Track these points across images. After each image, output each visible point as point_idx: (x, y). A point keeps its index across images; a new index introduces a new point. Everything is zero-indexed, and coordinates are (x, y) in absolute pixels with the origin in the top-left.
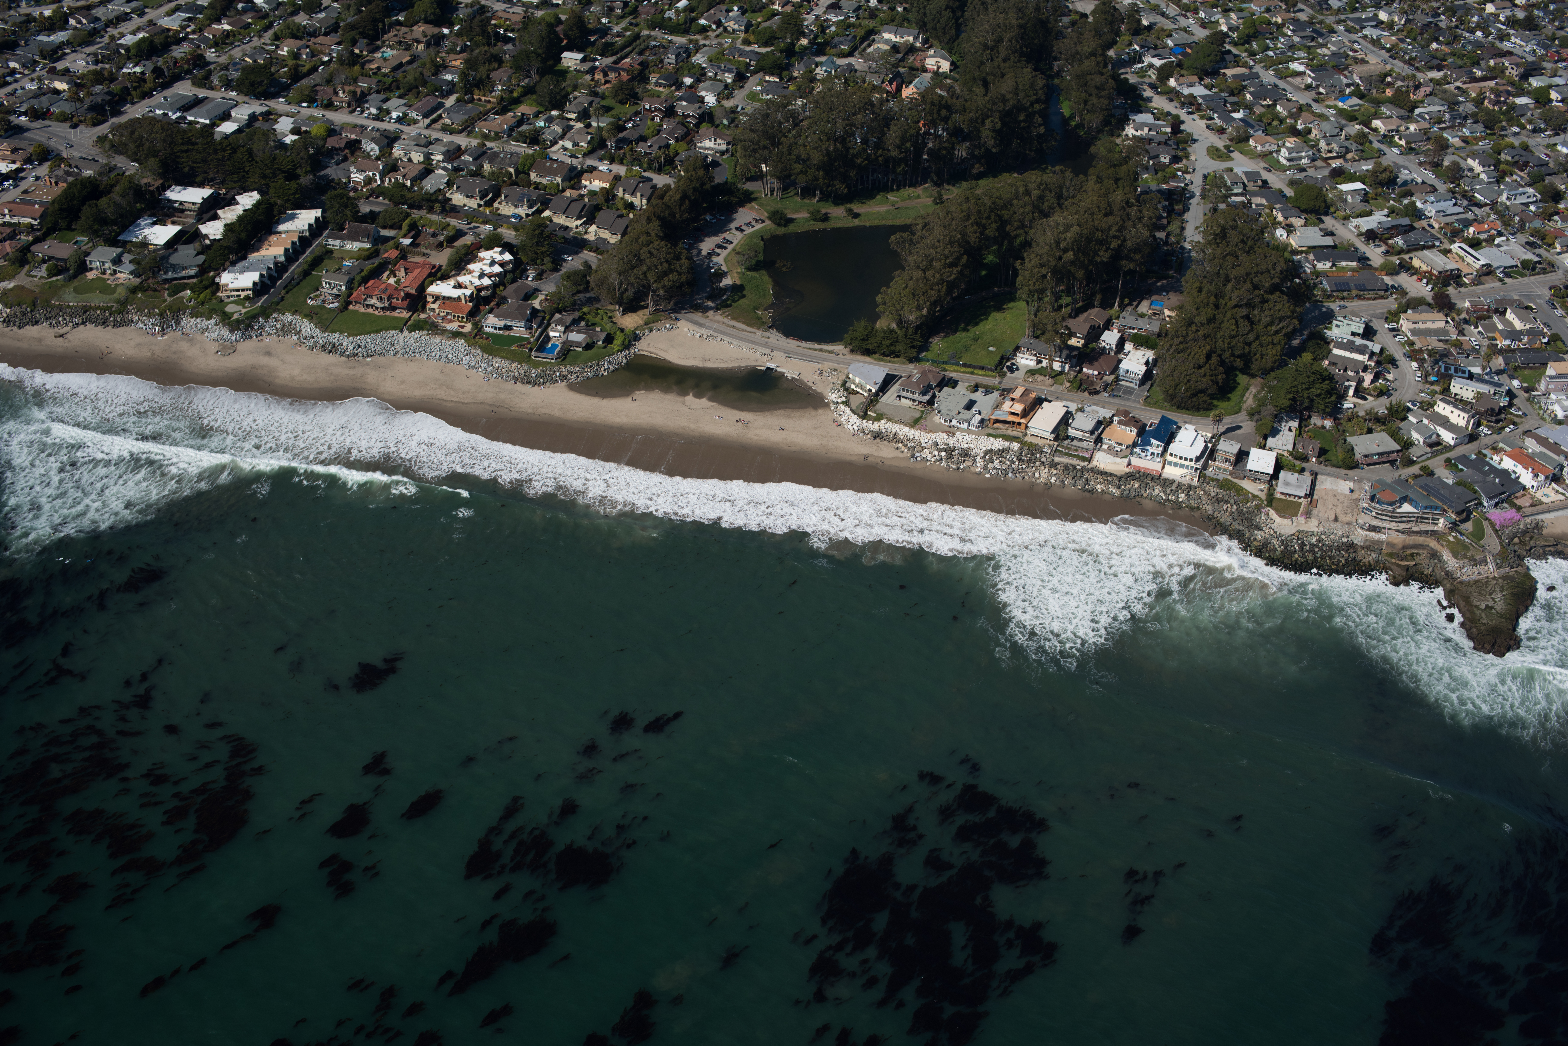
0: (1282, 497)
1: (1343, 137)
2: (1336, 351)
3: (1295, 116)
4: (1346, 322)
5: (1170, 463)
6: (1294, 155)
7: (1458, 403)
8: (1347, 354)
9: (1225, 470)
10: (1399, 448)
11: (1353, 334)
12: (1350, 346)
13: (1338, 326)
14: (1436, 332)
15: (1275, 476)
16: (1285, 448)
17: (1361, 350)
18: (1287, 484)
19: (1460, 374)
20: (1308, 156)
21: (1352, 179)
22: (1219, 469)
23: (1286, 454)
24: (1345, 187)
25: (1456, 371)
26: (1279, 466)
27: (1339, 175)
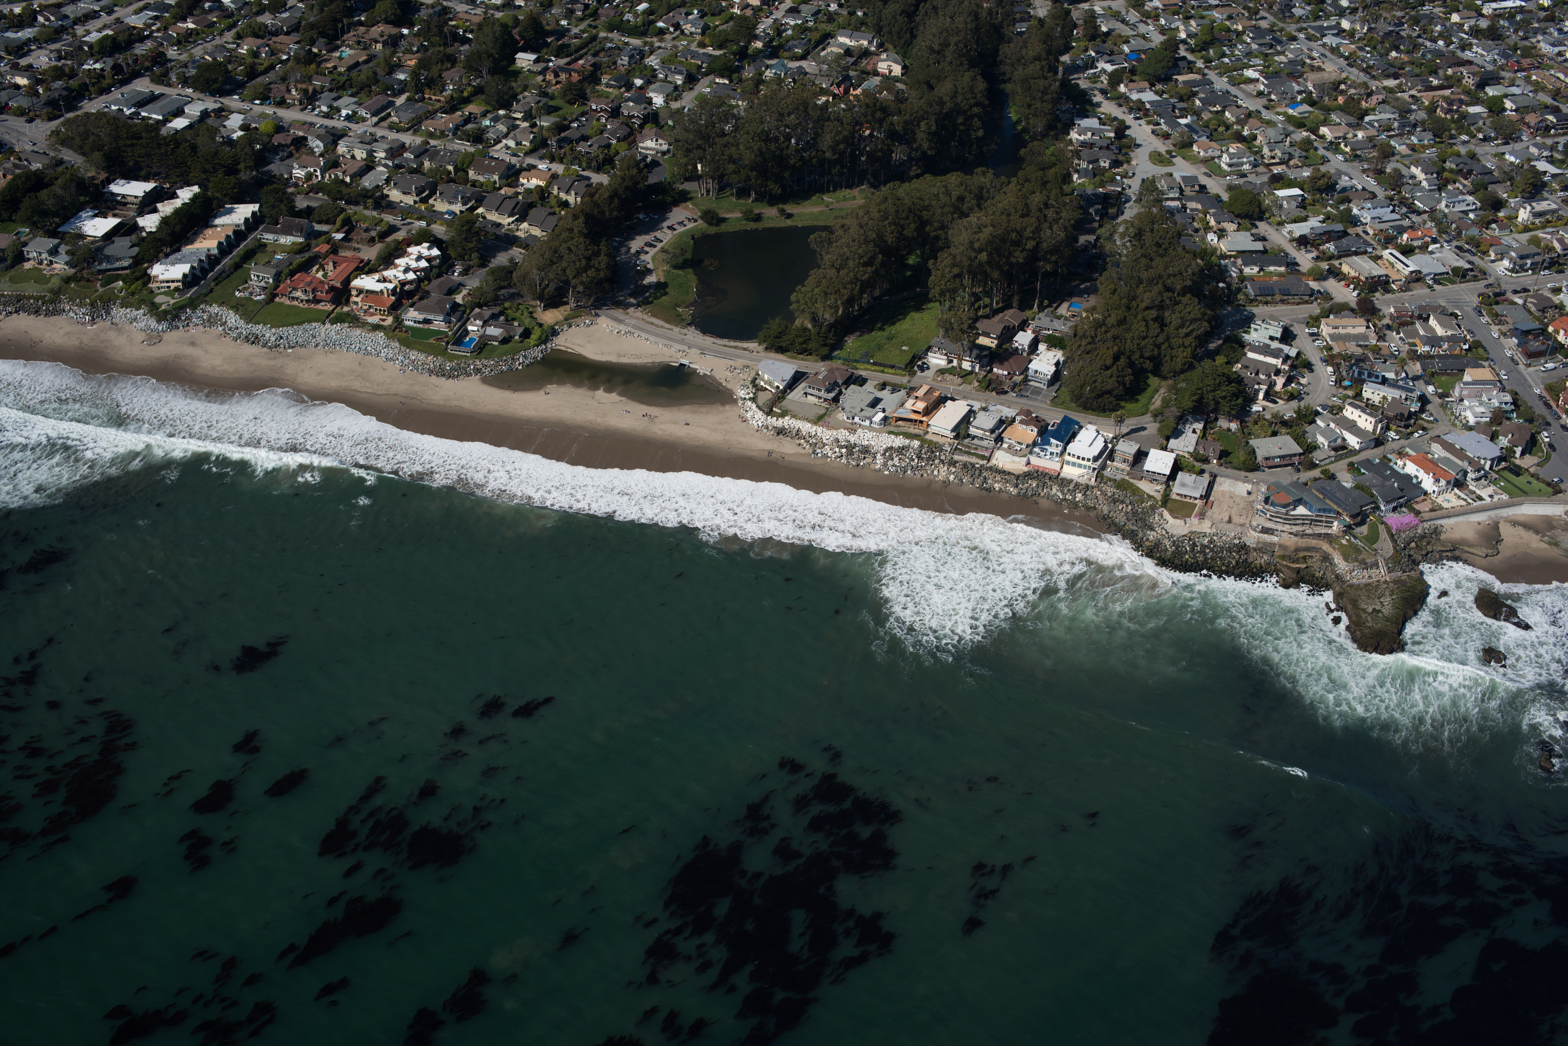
0: (1178, 498)
1: (1287, 143)
2: (1251, 355)
3: (1242, 122)
4: (1264, 325)
5: (1068, 463)
6: (1235, 160)
7: (1369, 408)
8: (1261, 358)
9: (1123, 470)
10: (1301, 451)
11: (1272, 338)
12: (1265, 350)
13: (1256, 330)
14: (1356, 337)
15: (1172, 476)
16: (1186, 449)
17: (1275, 354)
18: (1183, 485)
19: (1373, 379)
20: (1249, 162)
21: (1290, 184)
22: (1117, 469)
23: (1186, 455)
24: (1281, 193)
25: (1370, 376)
26: (1177, 467)
27: (1279, 181)
